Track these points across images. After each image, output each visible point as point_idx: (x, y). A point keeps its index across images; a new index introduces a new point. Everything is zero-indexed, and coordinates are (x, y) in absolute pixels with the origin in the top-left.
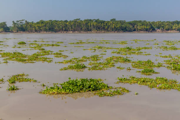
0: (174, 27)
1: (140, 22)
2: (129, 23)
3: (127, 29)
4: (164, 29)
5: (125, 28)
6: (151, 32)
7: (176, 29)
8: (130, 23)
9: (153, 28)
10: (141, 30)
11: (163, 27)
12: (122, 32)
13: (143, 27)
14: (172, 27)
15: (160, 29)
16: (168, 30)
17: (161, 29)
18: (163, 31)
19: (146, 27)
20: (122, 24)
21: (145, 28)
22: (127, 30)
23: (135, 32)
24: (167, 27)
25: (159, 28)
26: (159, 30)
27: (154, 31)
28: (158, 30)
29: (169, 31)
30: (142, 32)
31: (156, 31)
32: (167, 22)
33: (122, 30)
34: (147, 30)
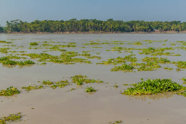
0: (173, 27)
1: (138, 22)
3: (125, 29)
4: (162, 29)
5: (123, 29)
6: (150, 32)
7: (175, 30)
8: (128, 23)
9: (151, 28)
10: (139, 30)
11: (161, 27)
12: (120, 33)
14: (170, 28)
15: (159, 29)
16: (166, 30)
17: (160, 30)
18: (161, 31)
20: (120, 25)
21: (143, 28)
22: (125, 31)
23: (133, 32)
24: (165, 27)
25: (157, 28)
27: (152, 32)
28: (157, 31)
29: (168, 32)
30: (140, 32)
31: (155, 32)
32: (165, 22)
33: (120, 30)
34: (145, 30)
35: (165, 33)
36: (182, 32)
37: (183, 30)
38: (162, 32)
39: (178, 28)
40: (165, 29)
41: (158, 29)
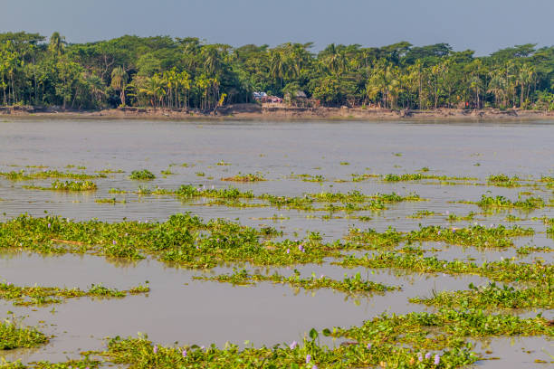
0: (376, 82)
1: (160, 44)
2: (82, 52)
3: (58, 92)
4: (309, 95)
5: (48, 85)
6: (225, 113)
7: (391, 98)
8: (88, 55)
9: (237, 86)
10: (154, 101)
11: (304, 82)
12: (21, 113)
13: (171, 78)
14: (362, 86)
15: (287, 97)
16: (338, 101)
17: (293, 98)
18: (300, 107)
19: (186, 83)
20: (28, 59)
21: (181, 86)
22: (58, 101)
23: (113, 111)
24: (325, 85)
25: (276, 89)
26: (275, 103)
27: (244, 110)
28: (270, 105)
29: (343, 112)
30: (160, 112)
31: (259, 110)
32: (332, 50)
33: (27, 96)
34: (194, 101)
35: (324, 119)
36: (437, 114)
37: (441, 105)
38: (308, 114)
39: (413, 88)
40: (325, 97)
41: (281, 95)
